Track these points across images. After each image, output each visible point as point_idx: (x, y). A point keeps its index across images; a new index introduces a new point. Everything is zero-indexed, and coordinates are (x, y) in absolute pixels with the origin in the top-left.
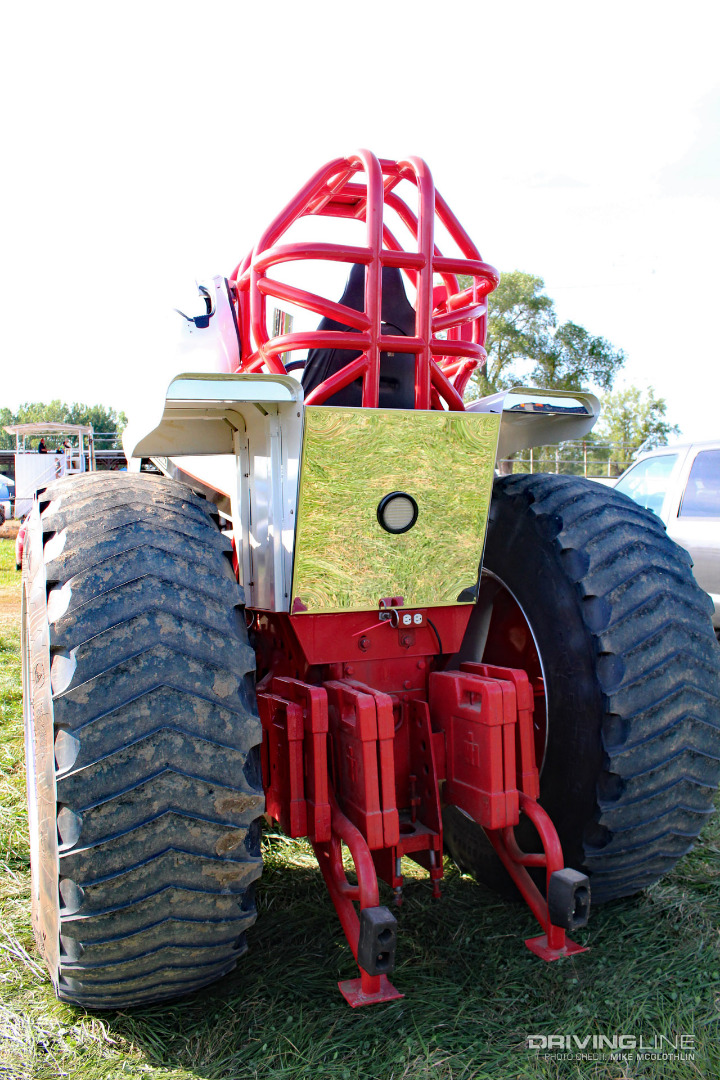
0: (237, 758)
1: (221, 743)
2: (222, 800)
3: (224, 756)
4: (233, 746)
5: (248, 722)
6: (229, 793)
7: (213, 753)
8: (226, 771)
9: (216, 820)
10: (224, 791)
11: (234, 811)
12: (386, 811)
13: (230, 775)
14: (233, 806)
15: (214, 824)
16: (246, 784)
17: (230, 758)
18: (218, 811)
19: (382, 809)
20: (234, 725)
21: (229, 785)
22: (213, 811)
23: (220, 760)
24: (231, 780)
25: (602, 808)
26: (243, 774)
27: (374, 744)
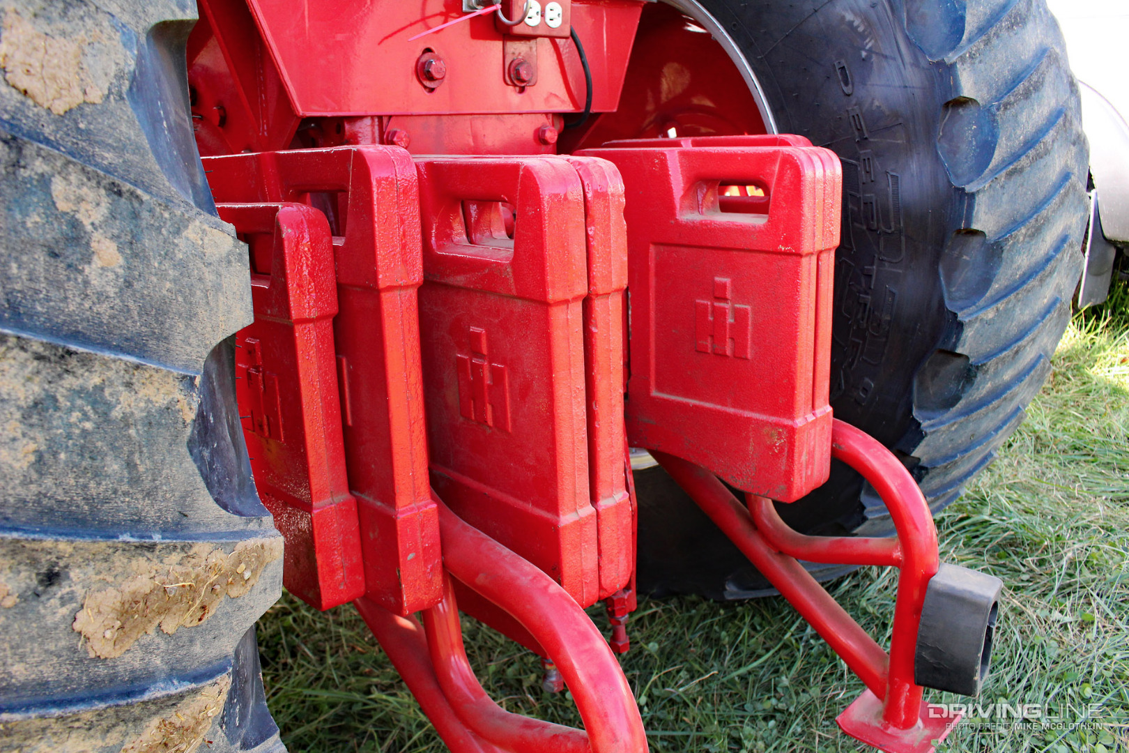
0: (161, 401)
1: (76, 336)
2: (110, 599)
3: (95, 397)
4: (135, 346)
5: (191, 233)
6: (140, 563)
7: (36, 389)
8: (114, 466)
9: (95, 692)
10: (119, 560)
11: (170, 626)
12: (604, 503)
13: (135, 481)
14: (164, 611)
15: (86, 713)
16: (206, 507)
17: (125, 403)
18: (101, 647)
19: (594, 499)
20: (131, 245)
21: (136, 524)
22: (77, 658)
23: (80, 420)
24: (143, 505)
25: (925, 424)
26: (190, 465)
27: (577, 308)
